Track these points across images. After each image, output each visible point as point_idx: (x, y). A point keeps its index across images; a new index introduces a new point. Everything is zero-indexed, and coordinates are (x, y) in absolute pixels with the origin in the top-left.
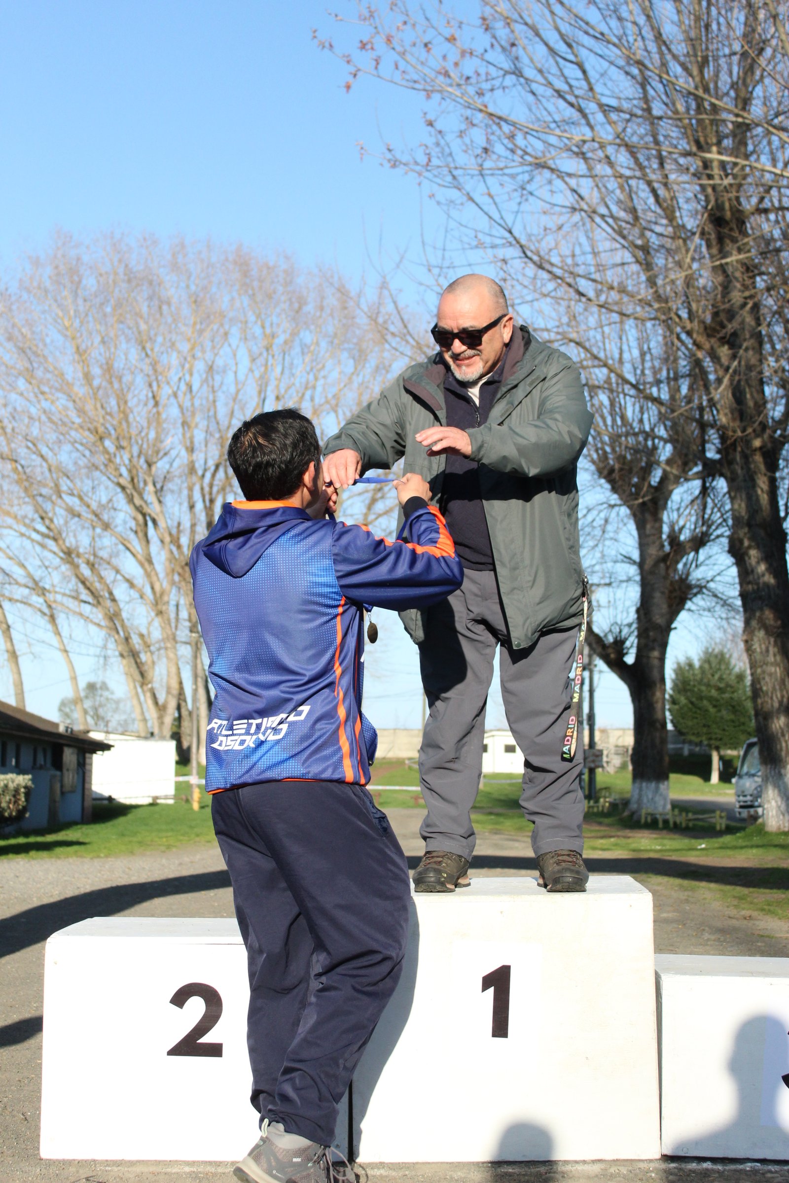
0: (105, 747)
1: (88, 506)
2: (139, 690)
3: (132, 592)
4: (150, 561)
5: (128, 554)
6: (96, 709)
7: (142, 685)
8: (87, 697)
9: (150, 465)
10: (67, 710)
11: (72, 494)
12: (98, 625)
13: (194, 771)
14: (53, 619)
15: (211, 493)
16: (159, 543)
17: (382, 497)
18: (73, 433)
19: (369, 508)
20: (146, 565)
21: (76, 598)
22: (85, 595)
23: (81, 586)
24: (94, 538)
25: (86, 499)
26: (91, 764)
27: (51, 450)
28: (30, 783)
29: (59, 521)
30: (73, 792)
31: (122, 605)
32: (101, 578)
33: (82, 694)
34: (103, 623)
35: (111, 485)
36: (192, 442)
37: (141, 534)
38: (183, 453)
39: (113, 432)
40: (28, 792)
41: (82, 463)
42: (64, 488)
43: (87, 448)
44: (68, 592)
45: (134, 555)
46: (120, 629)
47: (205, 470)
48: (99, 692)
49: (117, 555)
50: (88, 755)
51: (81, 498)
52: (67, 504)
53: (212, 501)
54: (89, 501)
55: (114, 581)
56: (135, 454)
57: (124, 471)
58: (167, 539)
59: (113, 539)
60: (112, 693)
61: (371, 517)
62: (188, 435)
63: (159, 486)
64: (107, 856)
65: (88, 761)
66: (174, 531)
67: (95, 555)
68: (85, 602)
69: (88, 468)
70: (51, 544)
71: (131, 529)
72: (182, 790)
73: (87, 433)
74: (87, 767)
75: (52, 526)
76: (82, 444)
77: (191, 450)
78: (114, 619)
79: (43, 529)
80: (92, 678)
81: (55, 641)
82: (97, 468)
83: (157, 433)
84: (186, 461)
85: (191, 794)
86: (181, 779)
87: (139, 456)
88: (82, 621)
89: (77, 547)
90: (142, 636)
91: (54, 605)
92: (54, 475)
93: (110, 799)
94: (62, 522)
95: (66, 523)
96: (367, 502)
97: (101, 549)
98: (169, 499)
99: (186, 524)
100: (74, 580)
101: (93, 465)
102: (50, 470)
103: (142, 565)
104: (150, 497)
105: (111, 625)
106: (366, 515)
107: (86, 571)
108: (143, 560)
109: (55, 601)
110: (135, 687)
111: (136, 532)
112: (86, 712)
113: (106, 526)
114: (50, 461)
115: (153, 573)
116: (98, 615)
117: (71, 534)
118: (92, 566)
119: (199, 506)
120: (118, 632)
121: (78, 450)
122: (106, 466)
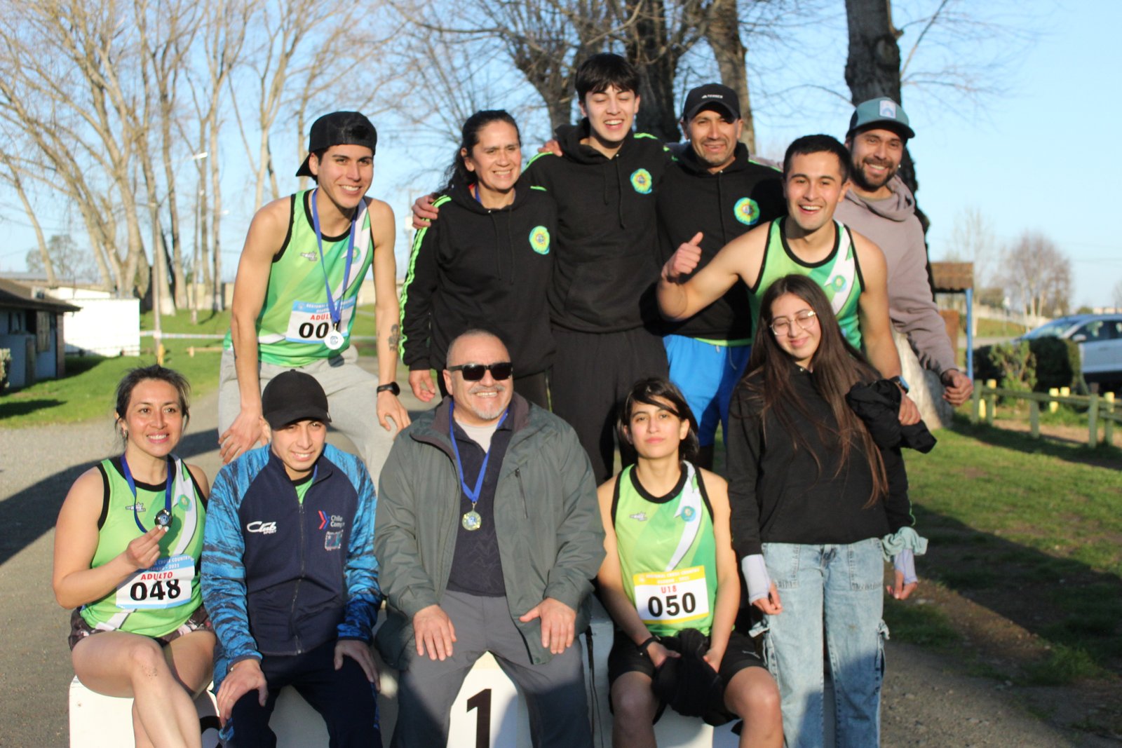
0: (74, 309)
1: (48, 80)
2: (103, 248)
3: (92, 159)
4: (108, 130)
5: (87, 124)
6: (61, 260)
7: (105, 244)
8: (52, 249)
9: (104, 43)
10: (35, 260)
11: (31, 68)
12: (62, 190)
13: (158, 326)
14: (18, 184)
15: (163, 69)
16: (116, 114)
17: (321, 73)
18: (31, 11)
19: (310, 82)
20: (105, 135)
21: (41, 164)
22: (47, 161)
23: (43, 153)
24: (54, 112)
25: (44, 72)
26: (62, 324)
27: (8, 26)
28: (9, 357)
29: (20, 94)
30: (47, 350)
31: (83, 171)
32: (61, 144)
33: (48, 246)
34: (67, 188)
35: (69, 61)
36: (144, 20)
37: (99, 106)
38: (137, 31)
39: (68, 11)
40: (7, 365)
41: (40, 38)
42: (24, 62)
43: (44, 25)
44: (31, 158)
45: (93, 126)
46: (82, 193)
47: (157, 48)
48: (64, 244)
49: (77, 123)
50: (59, 317)
51: (41, 73)
52: (27, 79)
53: (165, 77)
54: (49, 76)
55: (75, 149)
56: (91, 31)
57: (80, 49)
58: (124, 111)
59: (73, 110)
60: (76, 245)
61: (311, 92)
62: (140, 16)
63: (113, 61)
64: (84, 421)
65: (59, 322)
66: (130, 104)
67: (56, 125)
68: (49, 168)
69: (47, 43)
70: (13, 114)
71: (89, 101)
72: (147, 344)
73: (44, 12)
74: (59, 327)
75: (14, 99)
76: (39, 21)
77: (143, 27)
78: (76, 183)
79: (5, 100)
80: (56, 233)
81: (21, 205)
82: (54, 43)
83: (111, 13)
84: (139, 39)
85: (156, 348)
86: (145, 333)
87: (94, 35)
88: (47, 186)
89: (38, 116)
90: (103, 200)
91: (19, 172)
92: (13, 50)
93: (81, 352)
94: (23, 94)
95: (27, 95)
96: (308, 77)
97: (62, 119)
98: (124, 74)
99: (141, 97)
100: (36, 148)
101: (50, 40)
102: (9, 47)
103: (101, 135)
104: (108, 73)
105: (73, 189)
106: (306, 89)
107: (47, 139)
108: (102, 131)
109: (19, 168)
110: (98, 246)
111: (94, 104)
112: (52, 262)
113: (66, 98)
114: (9, 36)
115: (110, 143)
116: (60, 181)
117: (32, 105)
118: (53, 135)
119: (153, 80)
120: (80, 195)
121: (34, 26)
122: (63, 42)
